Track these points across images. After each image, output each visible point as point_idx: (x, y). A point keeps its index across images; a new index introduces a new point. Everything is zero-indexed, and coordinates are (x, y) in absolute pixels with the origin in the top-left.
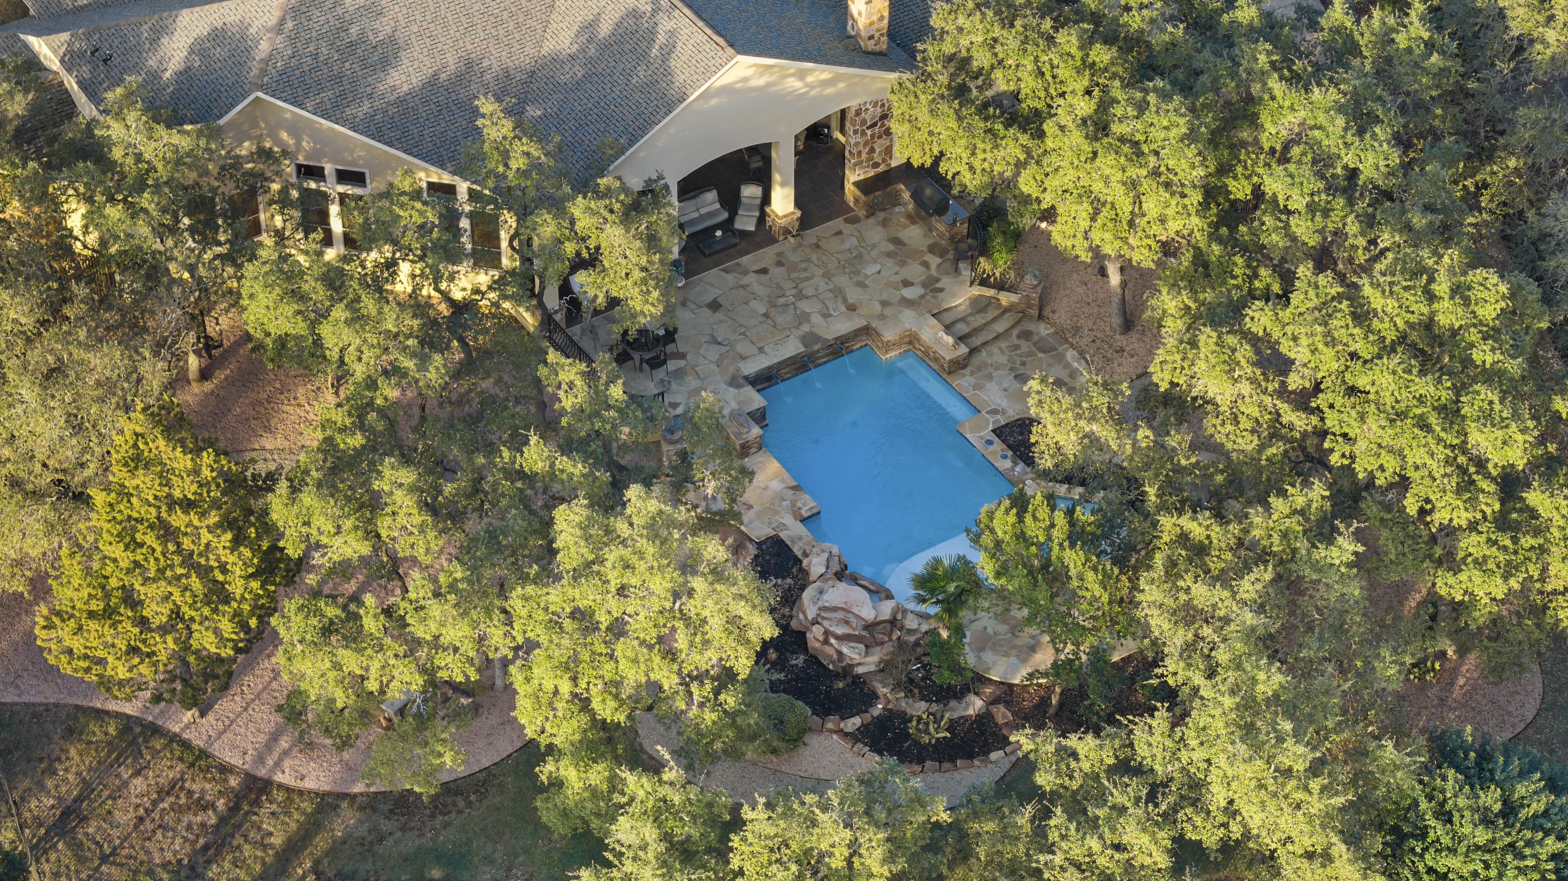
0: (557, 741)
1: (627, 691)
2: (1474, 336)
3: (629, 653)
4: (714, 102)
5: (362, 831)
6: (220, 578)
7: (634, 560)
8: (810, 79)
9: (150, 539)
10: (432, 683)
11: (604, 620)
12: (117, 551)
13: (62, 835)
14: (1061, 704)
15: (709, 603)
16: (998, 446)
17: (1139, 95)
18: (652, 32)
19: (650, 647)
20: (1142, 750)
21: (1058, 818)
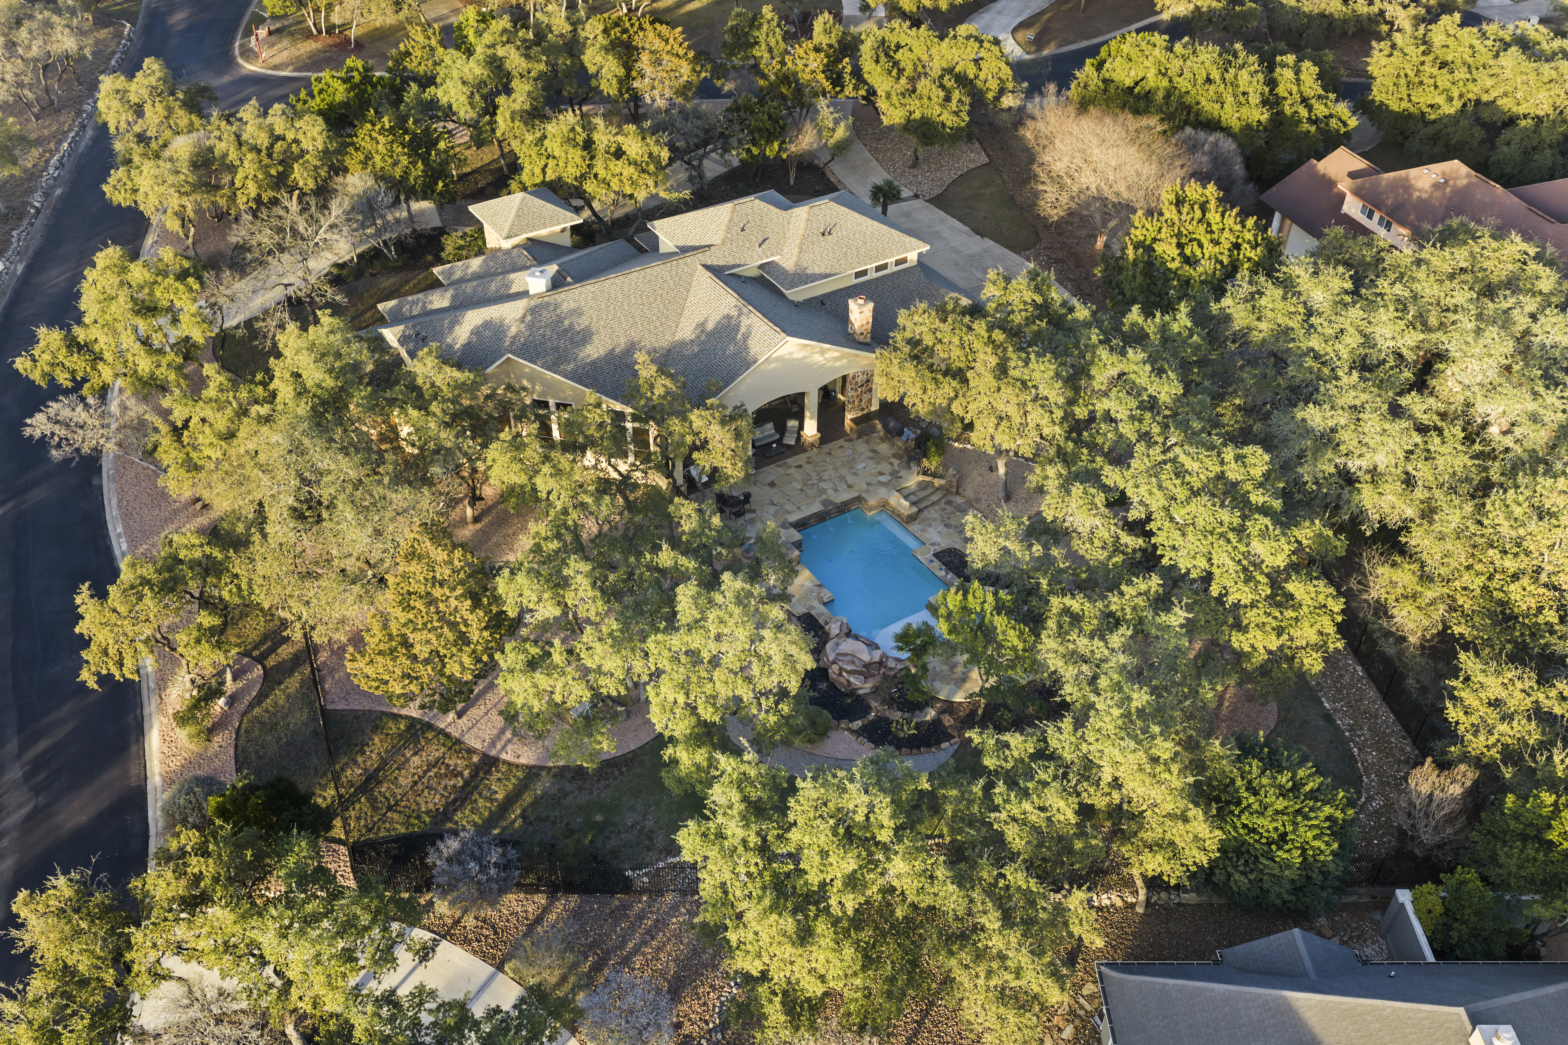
0: (676, 734)
1: (720, 702)
2: (1248, 486)
3: (722, 678)
4: (773, 365)
5: (554, 790)
6: (464, 629)
7: (726, 617)
8: (827, 356)
9: (419, 604)
10: (597, 695)
11: (706, 655)
12: (398, 612)
13: (364, 793)
14: (984, 713)
15: (774, 645)
16: (937, 563)
17: (1024, 355)
18: (738, 326)
19: (736, 674)
20: (1053, 743)
21: (1000, 788)
